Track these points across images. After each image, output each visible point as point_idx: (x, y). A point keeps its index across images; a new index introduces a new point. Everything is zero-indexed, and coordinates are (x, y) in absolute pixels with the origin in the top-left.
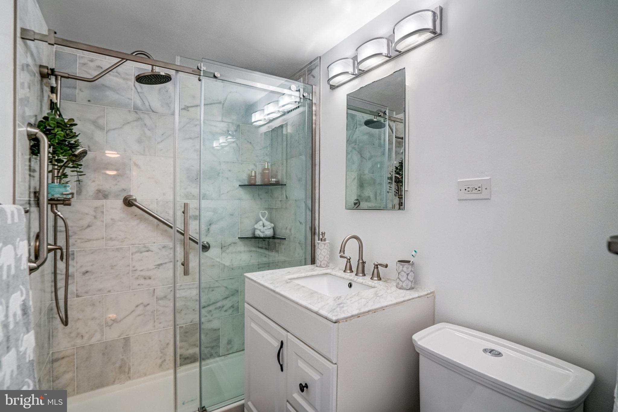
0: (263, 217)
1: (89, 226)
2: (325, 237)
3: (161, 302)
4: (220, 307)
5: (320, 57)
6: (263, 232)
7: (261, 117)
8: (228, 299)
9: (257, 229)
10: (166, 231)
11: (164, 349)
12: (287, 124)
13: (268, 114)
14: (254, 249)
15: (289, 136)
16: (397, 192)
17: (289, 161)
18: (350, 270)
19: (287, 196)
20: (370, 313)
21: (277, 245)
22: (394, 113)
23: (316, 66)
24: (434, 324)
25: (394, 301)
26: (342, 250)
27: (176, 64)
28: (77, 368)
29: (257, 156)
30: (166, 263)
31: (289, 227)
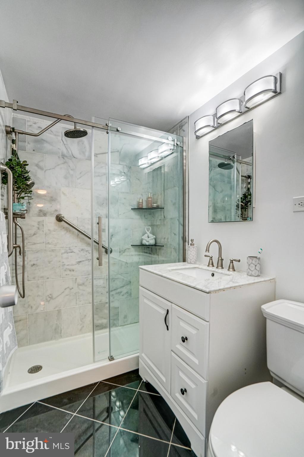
0: (148, 231)
1: (34, 234)
2: (194, 243)
3: (81, 287)
4: (119, 293)
5: (188, 116)
6: (148, 241)
7: (146, 162)
8: (125, 287)
9: (144, 239)
10: (83, 239)
11: (83, 319)
12: (164, 166)
13: (151, 159)
14: (141, 253)
15: (166, 173)
16: (242, 216)
17: (166, 191)
18: (212, 265)
19: (165, 215)
20: (231, 289)
21: (158, 250)
22: (240, 157)
23: (186, 123)
24: (275, 300)
25: (247, 283)
26: (208, 250)
27: (92, 122)
28: (29, 328)
29: (143, 189)
30: (83, 261)
31: (167, 238)
